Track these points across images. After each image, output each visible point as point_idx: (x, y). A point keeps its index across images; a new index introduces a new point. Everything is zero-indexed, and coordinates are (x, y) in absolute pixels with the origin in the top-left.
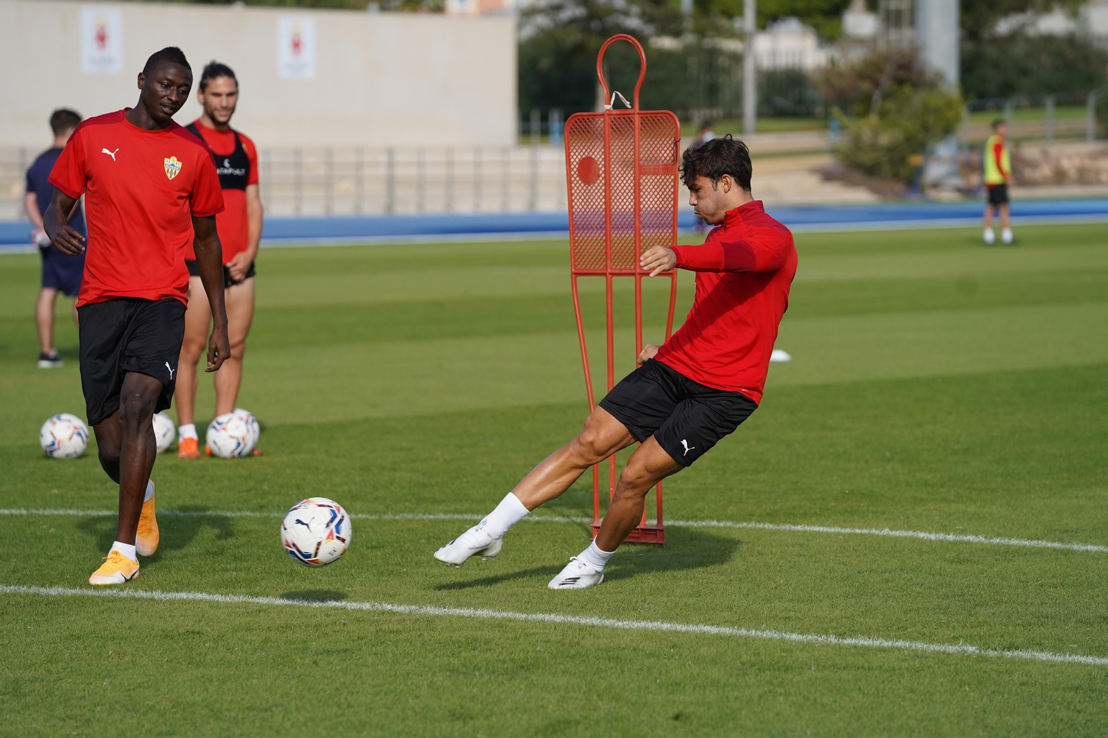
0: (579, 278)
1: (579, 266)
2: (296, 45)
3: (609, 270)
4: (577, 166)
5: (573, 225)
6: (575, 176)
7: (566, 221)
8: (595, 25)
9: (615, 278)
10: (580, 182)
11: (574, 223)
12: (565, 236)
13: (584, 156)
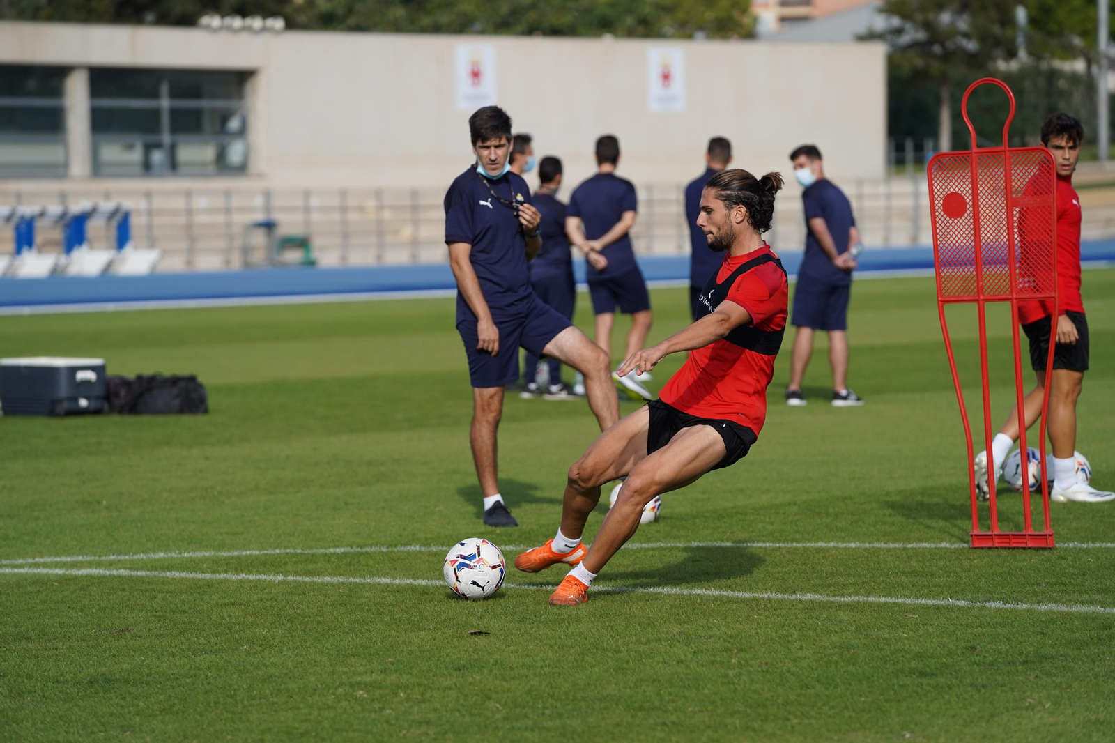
0: (946, 306)
1: (946, 294)
2: (666, 77)
3: (981, 297)
4: (941, 202)
5: (938, 260)
6: (940, 211)
7: (931, 257)
8: (937, 49)
9: (987, 304)
10: (945, 216)
11: (940, 260)
12: (931, 273)
13: (949, 192)
